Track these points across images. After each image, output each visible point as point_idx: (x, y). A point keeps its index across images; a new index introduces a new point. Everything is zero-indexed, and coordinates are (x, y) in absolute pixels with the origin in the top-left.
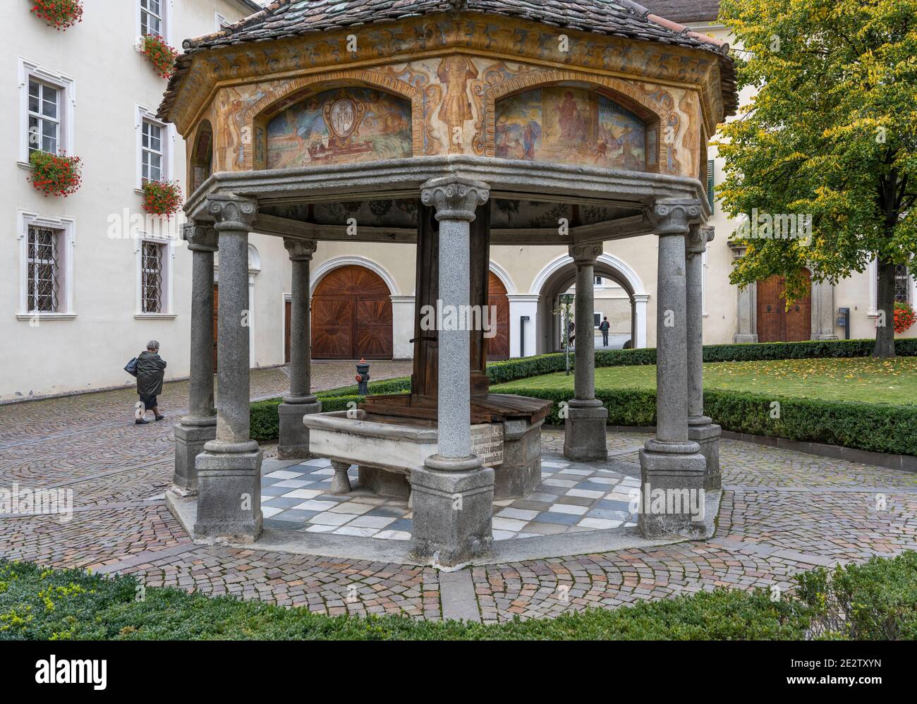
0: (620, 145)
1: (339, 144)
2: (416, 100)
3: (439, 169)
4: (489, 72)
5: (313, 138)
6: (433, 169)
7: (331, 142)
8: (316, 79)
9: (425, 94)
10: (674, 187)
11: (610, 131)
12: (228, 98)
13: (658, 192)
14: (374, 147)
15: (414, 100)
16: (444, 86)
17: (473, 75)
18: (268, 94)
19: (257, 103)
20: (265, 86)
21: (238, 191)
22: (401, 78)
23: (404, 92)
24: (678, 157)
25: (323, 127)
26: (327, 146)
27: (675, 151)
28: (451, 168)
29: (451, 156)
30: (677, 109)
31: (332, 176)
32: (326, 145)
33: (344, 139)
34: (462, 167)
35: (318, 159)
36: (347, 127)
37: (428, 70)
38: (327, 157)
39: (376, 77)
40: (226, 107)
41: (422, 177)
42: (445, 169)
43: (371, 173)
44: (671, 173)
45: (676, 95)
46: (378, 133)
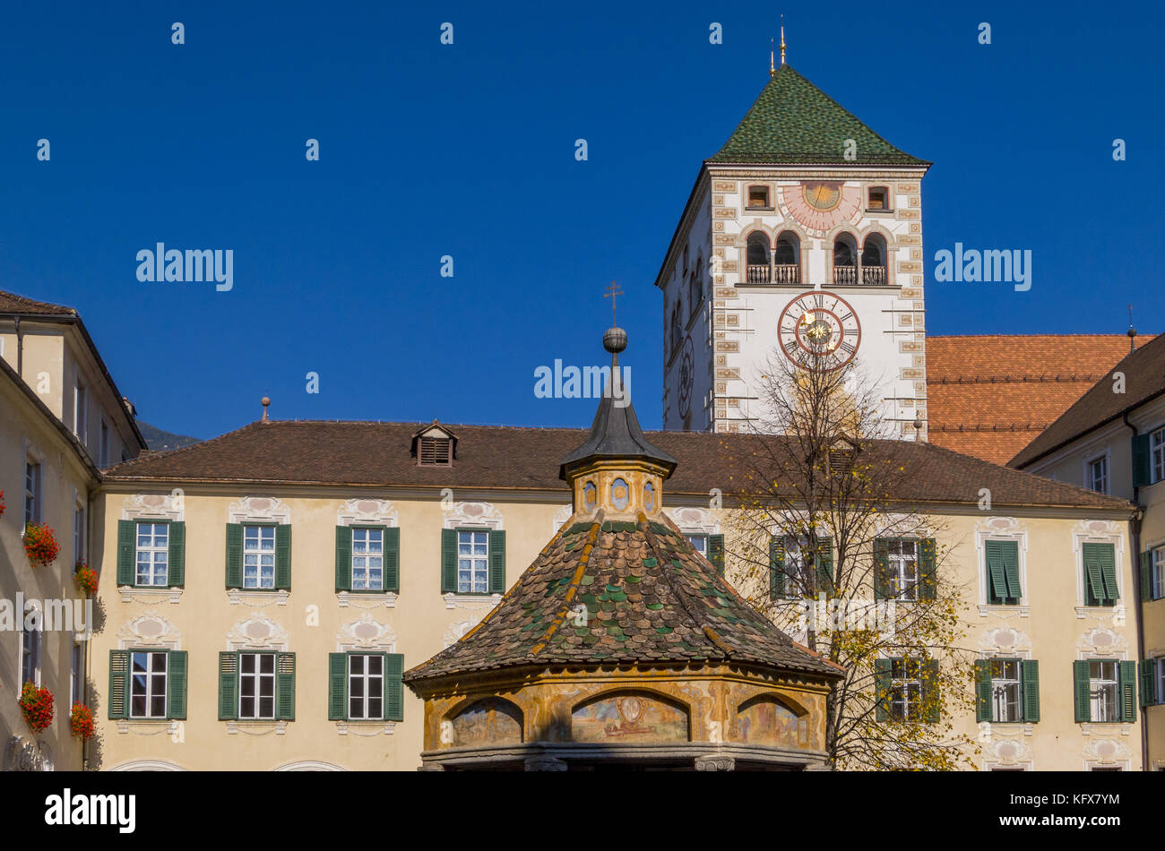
0: (786, 729)
1: (628, 726)
2: (694, 706)
3: (711, 749)
4: (736, 690)
5: (608, 721)
6: (707, 749)
7: (623, 725)
8: (620, 685)
9: (700, 702)
10: (817, 757)
11: (781, 721)
12: (551, 691)
13: (809, 761)
14: (655, 731)
15: (692, 705)
16: (713, 698)
17: (728, 692)
18: (582, 692)
19: (575, 697)
20: (581, 686)
21: (559, 756)
22: (683, 691)
23: (685, 700)
24: (818, 738)
25: (616, 715)
26: (619, 727)
27: (816, 734)
28: (719, 749)
29: (720, 742)
30: (817, 708)
31: (634, 750)
32: (618, 725)
33: (633, 724)
34: (725, 749)
35: (612, 735)
36: (634, 716)
37: (702, 687)
38: (619, 735)
39: (665, 688)
40: (549, 697)
41: (699, 754)
42: (714, 749)
43: (663, 749)
44: (816, 749)
45: (817, 698)
46: (657, 722)
